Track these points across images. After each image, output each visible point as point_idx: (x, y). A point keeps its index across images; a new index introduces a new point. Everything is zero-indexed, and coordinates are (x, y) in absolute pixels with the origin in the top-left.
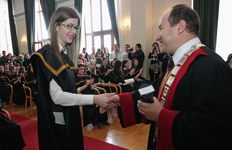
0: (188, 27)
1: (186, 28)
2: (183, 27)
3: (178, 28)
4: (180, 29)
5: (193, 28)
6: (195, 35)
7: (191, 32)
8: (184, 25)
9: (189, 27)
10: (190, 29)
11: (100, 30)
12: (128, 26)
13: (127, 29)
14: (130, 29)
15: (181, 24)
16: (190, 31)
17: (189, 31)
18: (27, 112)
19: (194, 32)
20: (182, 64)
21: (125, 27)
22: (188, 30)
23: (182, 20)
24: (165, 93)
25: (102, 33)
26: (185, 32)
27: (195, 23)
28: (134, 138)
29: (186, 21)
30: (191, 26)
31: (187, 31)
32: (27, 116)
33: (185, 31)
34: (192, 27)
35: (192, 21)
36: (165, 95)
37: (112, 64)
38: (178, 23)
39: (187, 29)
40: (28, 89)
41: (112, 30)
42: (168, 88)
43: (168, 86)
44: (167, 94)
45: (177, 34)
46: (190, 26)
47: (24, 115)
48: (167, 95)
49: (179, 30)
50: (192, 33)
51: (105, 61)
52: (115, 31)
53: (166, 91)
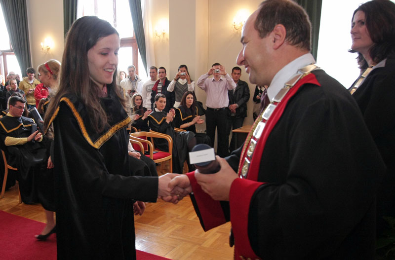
0: (289, 35)
1: (286, 38)
2: (280, 36)
3: (273, 40)
4: (277, 40)
5: (298, 37)
6: (302, 49)
7: (296, 44)
8: (283, 33)
9: (292, 36)
10: (294, 38)
12: (164, 33)
13: (162, 37)
14: (167, 39)
15: (277, 31)
16: (294, 42)
17: (292, 42)
19: (302, 43)
20: (279, 101)
21: (160, 34)
22: (290, 40)
23: (278, 24)
24: (250, 151)
26: (285, 45)
27: (302, 27)
28: (174, 237)
29: (285, 26)
30: (295, 34)
31: (288, 44)
33: (285, 42)
34: (296, 36)
35: (296, 25)
36: (250, 153)
37: (136, 101)
38: (271, 31)
39: (288, 39)
41: (135, 38)
42: (255, 142)
43: (255, 138)
44: (253, 152)
45: (273, 50)
46: (293, 33)
48: (252, 154)
49: (274, 42)
50: (298, 46)
52: (140, 41)
53: (252, 148)
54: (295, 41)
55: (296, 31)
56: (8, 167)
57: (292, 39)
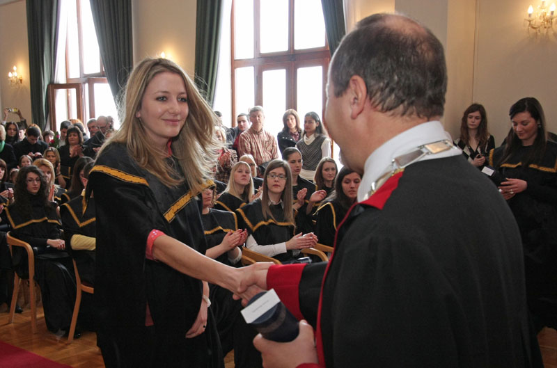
0: (375, 95)
10: (383, 101)
11: (284, 47)
16: (383, 106)
17: (380, 107)
18: (16, 329)
22: (377, 103)
25: (292, 60)
26: (366, 113)
30: (387, 90)
31: (374, 109)
32: (15, 341)
33: (366, 109)
34: (389, 95)
40: (24, 249)
41: (329, 49)
46: (382, 90)
47: (4, 336)
50: (393, 114)
51: (293, 162)
54: (385, 106)
55: (387, 85)
56: (81, 288)
57: (380, 102)
